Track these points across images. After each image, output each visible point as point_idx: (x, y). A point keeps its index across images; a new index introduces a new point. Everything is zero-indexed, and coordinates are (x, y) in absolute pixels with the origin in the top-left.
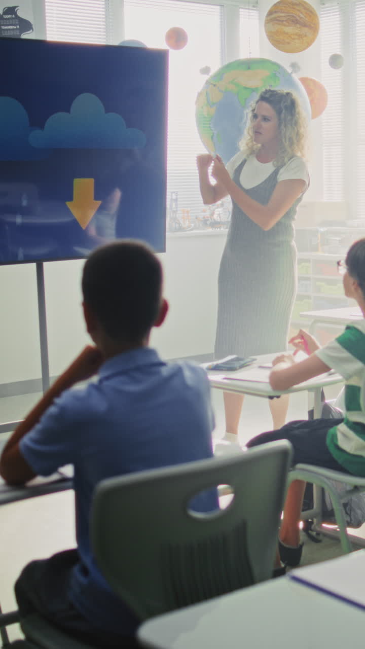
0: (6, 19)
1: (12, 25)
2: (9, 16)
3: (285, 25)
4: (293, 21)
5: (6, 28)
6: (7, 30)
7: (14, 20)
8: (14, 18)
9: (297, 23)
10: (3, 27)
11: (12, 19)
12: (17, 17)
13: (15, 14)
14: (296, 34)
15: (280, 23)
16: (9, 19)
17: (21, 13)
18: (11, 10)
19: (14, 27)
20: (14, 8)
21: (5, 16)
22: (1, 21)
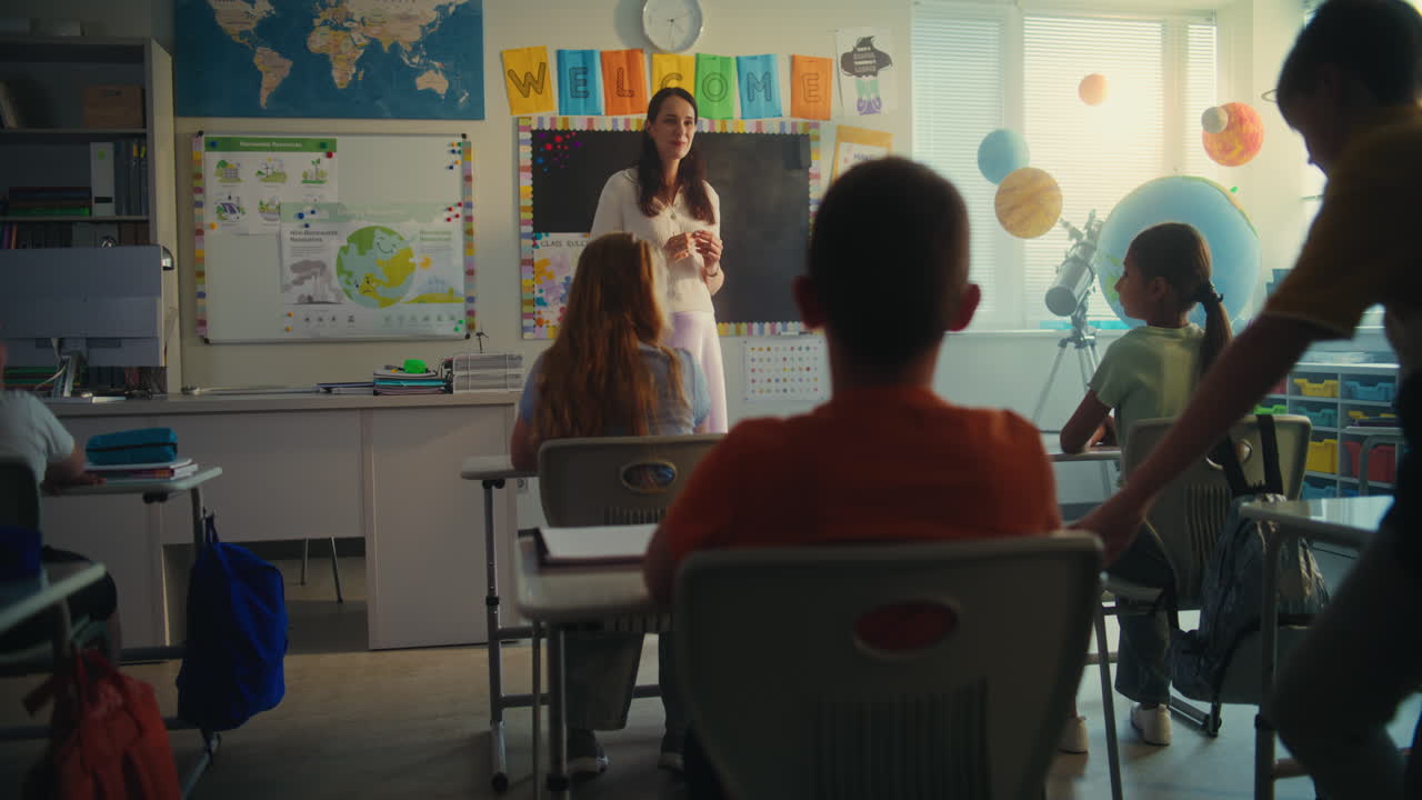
1: (868, 59)
2: (864, 49)
6: (861, 65)
7: (869, 54)
8: (869, 49)
10: (857, 63)
11: (867, 51)
12: (873, 50)
13: (871, 46)
16: (863, 52)
17: (876, 46)
18: (866, 42)
19: (870, 62)
20: (870, 38)
21: (860, 50)
22: (855, 56)
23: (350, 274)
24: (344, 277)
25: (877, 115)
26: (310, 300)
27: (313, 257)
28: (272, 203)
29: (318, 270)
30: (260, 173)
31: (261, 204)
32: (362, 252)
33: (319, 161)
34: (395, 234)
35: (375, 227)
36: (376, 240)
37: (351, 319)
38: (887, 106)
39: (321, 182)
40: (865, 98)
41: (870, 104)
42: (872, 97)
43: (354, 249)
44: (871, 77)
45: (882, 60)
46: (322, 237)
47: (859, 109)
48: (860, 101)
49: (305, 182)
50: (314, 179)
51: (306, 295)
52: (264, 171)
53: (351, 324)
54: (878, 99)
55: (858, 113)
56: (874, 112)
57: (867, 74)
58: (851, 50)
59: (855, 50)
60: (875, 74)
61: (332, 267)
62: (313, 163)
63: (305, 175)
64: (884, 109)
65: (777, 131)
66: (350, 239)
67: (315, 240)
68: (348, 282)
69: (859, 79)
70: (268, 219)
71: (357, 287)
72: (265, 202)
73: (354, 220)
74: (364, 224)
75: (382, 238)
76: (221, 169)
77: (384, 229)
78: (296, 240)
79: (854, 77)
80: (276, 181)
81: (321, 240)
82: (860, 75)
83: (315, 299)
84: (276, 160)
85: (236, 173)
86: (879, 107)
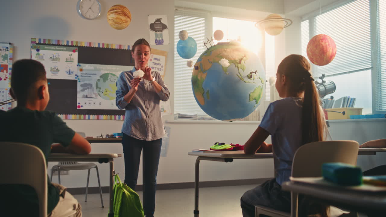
0: (157, 24)
1: (159, 26)
2: (158, 23)
3: (121, 16)
4: (124, 14)
5: (156, 27)
6: (157, 28)
7: (160, 24)
8: (160, 23)
9: (126, 15)
10: (155, 27)
11: (159, 23)
12: (161, 23)
13: (160, 21)
14: (125, 20)
15: (119, 14)
16: (158, 24)
17: (162, 22)
18: (159, 20)
19: (160, 27)
20: (160, 19)
21: (156, 23)
22: (155, 25)
23: (100, 88)
24: (98, 89)
25: (162, 45)
26: (87, 97)
27: (88, 82)
28: (55, 68)
29: (89, 86)
30: (51, 58)
31: (51, 68)
32: (104, 81)
33: (71, 55)
34: (116, 76)
35: (108, 74)
36: (109, 78)
37: (100, 104)
38: (166, 42)
39: (72, 62)
40: (158, 39)
41: (159, 41)
42: (161, 39)
43: (102, 80)
44: (160, 32)
45: (164, 27)
46: (92, 75)
47: (156, 43)
48: (156, 40)
49: (66, 61)
50: (70, 61)
51: (85, 95)
52: (53, 57)
53: (100, 105)
54: (162, 40)
55: (155, 44)
56: (161, 44)
57: (159, 31)
58: (153, 22)
59: (155, 23)
60: (161, 31)
61: (94, 86)
63: (67, 59)
64: (164, 43)
65: (127, 49)
66: (101, 77)
67: (90, 76)
68: (99, 91)
69: (156, 33)
70: (53, 74)
71: (103, 93)
72: (53, 68)
73: (102, 71)
74: (106, 72)
75: (111, 77)
76: (37, 55)
77: (112, 74)
78: (83, 76)
79: (154, 32)
80: (57, 61)
81: (91, 77)
82: (156, 31)
83: (88, 97)
84: (57, 54)
85: (43, 57)
86: (163, 42)
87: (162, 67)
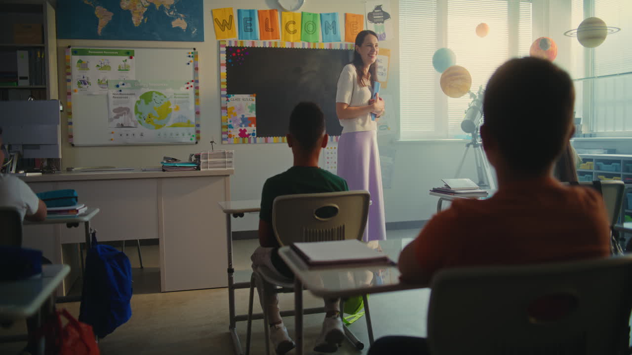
6: (376, 18)
11: (379, 12)
12: (382, 11)
13: (381, 9)
16: (378, 12)
17: (384, 9)
18: (379, 7)
19: (381, 17)
20: (381, 6)
21: (376, 11)
22: (374, 14)
23: (141, 114)
24: (138, 115)
25: (384, 41)
26: (122, 126)
27: (124, 106)
28: (104, 80)
29: (126, 112)
30: (98, 66)
31: (99, 80)
32: (147, 103)
33: (126, 60)
34: (162, 94)
35: (152, 92)
36: (154, 97)
37: (142, 135)
39: (127, 70)
42: (382, 33)
43: (143, 101)
44: (381, 24)
45: (386, 16)
46: (129, 96)
49: (120, 70)
50: (124, 69)
51: (120, 124)
52: (100, 65)
53: (142, 137)
54: (384, 34)
56: (382, 40)
57: (379, 23)
59: (374, 11)
60: (383, 22)
61: (133, 110)
62: (124, 61)
63: (120, 67)
64: (387, 38)
65: (338, 48)
66: (141, 97)
67: (125, 98)
68: (140, 117)
69: (376, 24)
70: (102, 88)
71: (145, 119)
72: (101, 79)
73: (143, 88)
74: (148, 90)
75: (156, 97)
76: (79, 64)
77: (157, 93)
78: (115, 97)
79: (373, 23)
80: (106, 70)
81: (127, 98)
82: (376, 23)
83: (125, 125)
84: (106, 60)
85: (87, 66)
86: (385, 37)
87: (385, 70)
